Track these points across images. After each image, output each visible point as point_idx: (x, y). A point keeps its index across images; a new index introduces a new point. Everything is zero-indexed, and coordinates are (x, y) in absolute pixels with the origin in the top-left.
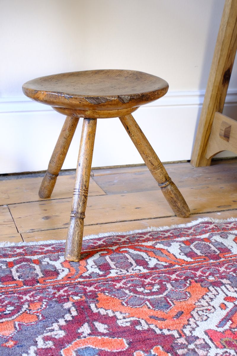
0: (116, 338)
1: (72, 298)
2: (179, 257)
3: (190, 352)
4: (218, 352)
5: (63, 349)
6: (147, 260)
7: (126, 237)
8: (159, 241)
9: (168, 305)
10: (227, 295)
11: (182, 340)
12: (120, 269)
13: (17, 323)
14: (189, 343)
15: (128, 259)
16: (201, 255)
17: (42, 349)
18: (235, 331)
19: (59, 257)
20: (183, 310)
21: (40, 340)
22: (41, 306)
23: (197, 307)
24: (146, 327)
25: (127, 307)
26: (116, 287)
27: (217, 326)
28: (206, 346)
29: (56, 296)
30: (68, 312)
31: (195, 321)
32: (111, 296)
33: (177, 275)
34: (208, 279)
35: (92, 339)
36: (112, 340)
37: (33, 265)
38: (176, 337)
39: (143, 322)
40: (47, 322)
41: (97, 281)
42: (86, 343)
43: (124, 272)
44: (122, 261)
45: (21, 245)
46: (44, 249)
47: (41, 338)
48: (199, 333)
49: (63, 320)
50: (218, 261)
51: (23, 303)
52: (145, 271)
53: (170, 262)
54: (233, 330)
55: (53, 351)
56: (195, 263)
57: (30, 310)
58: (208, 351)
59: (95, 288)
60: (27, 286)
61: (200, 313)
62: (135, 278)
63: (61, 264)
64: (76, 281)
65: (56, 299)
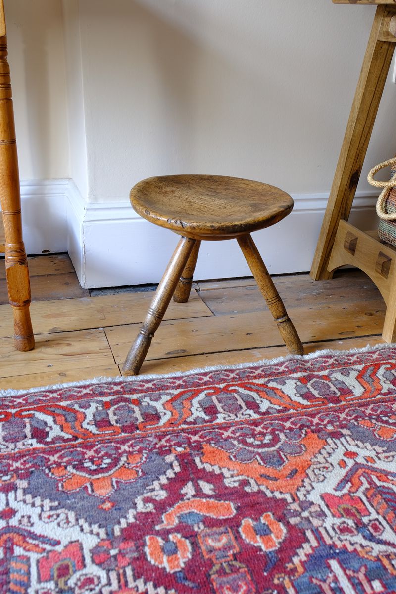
0: (222, 502)
1: (175, 449)
2: (294, 399)
3: (303, 522)
4: (335, 522)
5: (164, 514)
6: (258, 402)
7: (236, 373)
8: (273, 378)
9: (281, 461)
10: (347, 450)
11: (295, 507)
12: (228, 413)
13: (114, 480)
14: (303, 510)
15: (237, 400)
16: (319, 396)
17: (142, 513)
18: (354, 496)
19: (161, 396)
20: (297, 468)
21: (139, 501)
22: (141, 459)
23: (314, 464)
24: (256, 489)
25: (236, 463)
26: (223, 436)
27: (336, 490)
28: (321, 515)
29: (157, 446)
30: (170, 468)
31: (310, 482)
32: (218, 448)
33: (292, 423)
34: (326, 428)
35: (196, 502)
36: (218, 503)
37: (132, 406)
38: (288, 502)
39: (252, 481)
40: (147, 479)
41: (202, 429)
42: (190, 507)
43: (233, 416)
44: (230, 402)
45: (118, 381)
46: (144, 385)
47: (140, 500)
48: (314, 497)
49: (165, 477)
50: (338, 405)
51: (121, 455)
52: (256, 416)
53: (284, 406)
54: (352, 494)
55: (153, 516)
56: (312, 407)
57: (129, 464)
58: (323, 520)
59: (200, 437)
60: (125, 432)
61: (317, 471)
62: (245, 425)
63: (163, 405)
64: (180, 427)
65: (157, 450)
